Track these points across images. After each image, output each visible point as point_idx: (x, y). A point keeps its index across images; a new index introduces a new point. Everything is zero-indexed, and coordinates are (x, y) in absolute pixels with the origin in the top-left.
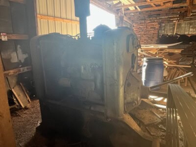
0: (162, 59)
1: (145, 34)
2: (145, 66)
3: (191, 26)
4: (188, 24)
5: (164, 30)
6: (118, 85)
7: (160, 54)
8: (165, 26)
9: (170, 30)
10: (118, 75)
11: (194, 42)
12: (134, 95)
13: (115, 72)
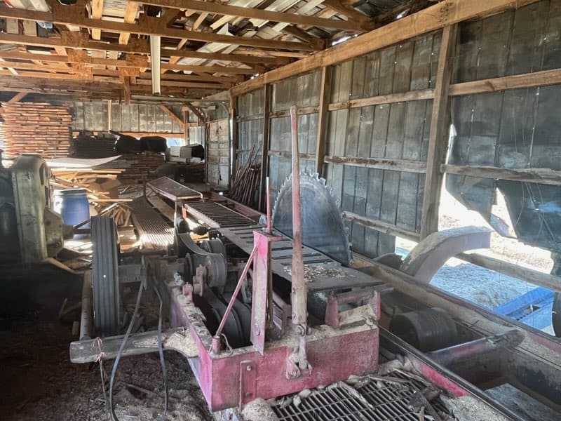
0: (84, 191)
1: (37, 133)
2: (58, 203)
3: (142, 115)
4: (135, 110)
5: (83, 116)
6: (37, 223)
7: (81, 182)
8: (83, 108)
9: (98, 118)
10: (37, 210)
11: (149, 152)
12: (55, 235)
13: (33, 207)
